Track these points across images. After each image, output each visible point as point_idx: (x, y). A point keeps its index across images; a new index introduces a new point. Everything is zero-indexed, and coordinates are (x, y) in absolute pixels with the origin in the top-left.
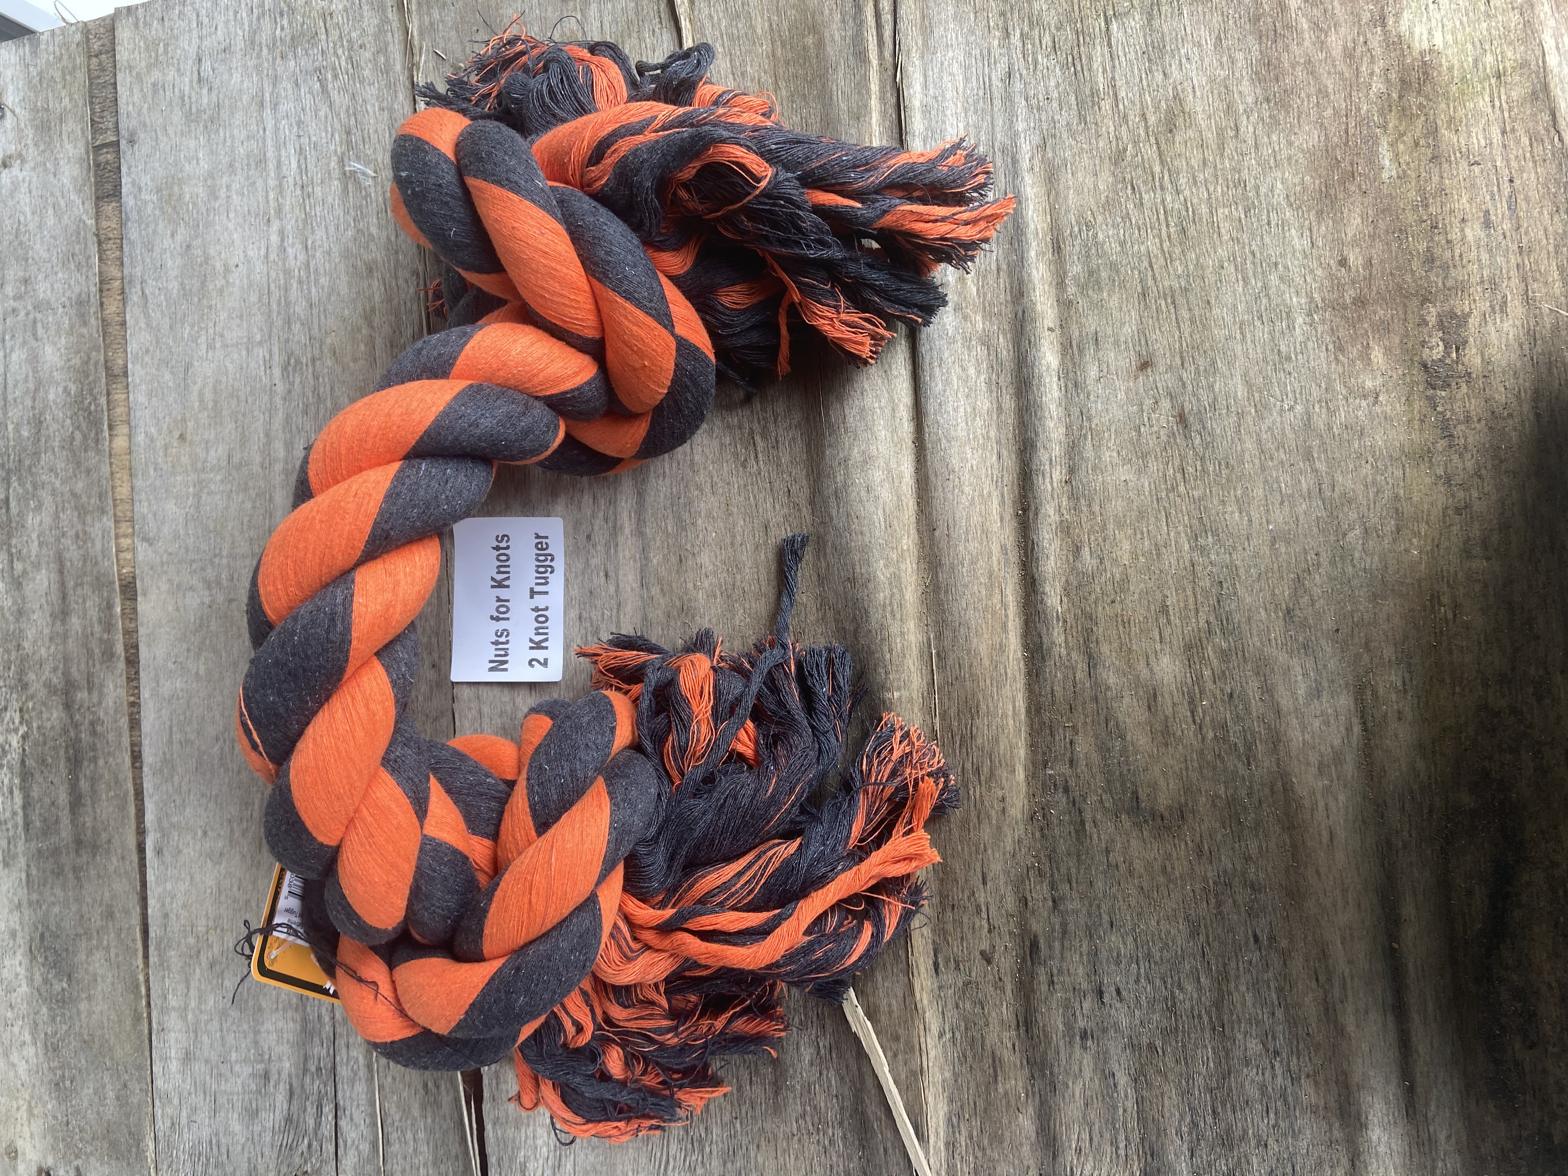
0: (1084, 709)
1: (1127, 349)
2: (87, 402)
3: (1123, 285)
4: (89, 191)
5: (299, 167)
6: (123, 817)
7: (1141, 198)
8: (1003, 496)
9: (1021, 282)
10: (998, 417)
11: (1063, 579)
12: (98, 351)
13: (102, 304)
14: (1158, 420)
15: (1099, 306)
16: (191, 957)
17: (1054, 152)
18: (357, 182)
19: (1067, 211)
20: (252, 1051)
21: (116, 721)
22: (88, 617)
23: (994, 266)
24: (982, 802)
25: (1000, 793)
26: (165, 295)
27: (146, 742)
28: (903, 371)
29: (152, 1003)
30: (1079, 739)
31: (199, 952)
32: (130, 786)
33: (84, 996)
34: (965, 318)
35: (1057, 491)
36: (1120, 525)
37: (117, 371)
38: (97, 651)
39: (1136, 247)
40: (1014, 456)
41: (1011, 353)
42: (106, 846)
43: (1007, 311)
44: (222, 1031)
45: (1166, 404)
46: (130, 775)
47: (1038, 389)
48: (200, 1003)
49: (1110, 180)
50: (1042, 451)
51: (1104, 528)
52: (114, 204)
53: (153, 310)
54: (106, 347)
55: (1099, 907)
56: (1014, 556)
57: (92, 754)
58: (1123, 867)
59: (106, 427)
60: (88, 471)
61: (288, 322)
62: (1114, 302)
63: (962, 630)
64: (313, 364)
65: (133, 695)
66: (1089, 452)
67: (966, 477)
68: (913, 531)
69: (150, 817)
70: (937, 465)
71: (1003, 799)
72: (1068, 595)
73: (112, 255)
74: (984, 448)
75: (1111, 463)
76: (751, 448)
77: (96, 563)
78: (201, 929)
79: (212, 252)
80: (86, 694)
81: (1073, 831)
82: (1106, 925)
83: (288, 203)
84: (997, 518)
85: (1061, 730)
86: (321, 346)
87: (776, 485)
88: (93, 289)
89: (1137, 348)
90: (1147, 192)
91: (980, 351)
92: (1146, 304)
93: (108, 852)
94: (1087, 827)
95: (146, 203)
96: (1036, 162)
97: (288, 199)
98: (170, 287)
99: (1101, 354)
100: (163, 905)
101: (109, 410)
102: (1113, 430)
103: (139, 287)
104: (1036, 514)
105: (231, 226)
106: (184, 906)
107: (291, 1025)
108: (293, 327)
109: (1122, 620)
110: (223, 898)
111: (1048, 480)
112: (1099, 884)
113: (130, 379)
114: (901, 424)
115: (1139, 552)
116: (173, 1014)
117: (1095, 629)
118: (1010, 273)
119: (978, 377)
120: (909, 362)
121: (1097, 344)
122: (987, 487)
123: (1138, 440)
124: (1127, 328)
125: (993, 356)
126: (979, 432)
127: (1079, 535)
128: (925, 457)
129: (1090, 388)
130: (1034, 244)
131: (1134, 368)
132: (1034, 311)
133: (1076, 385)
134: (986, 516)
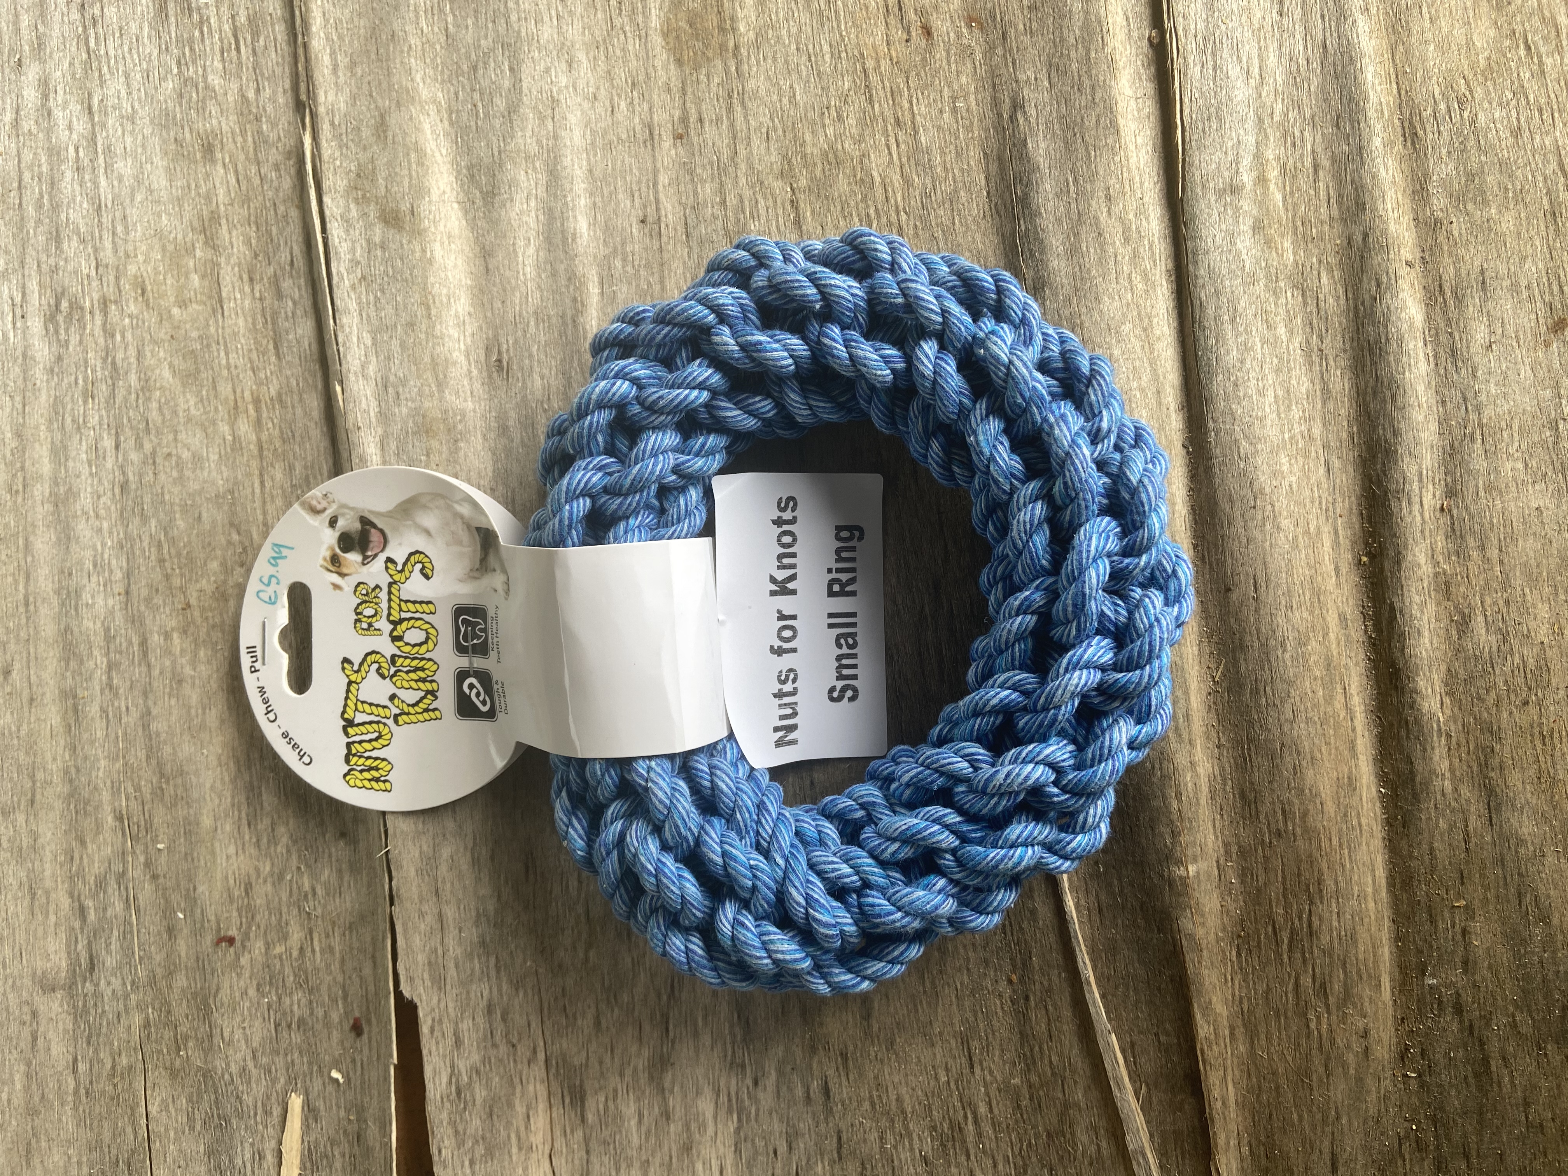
0: (1482, 876)
1: (1532, 299)
3: (1520, 198)
7: (1541, 63)
8: (1336, 532)
9: (1359, 188)
10: (1324, 403)
11: (1443, 668)
15: (1487, 228)
19: (1427, 77)
23: (1308, 161)
24: (1333, 1041)
25: (1360, 1024)
28: (1166, 329)
30: (1476, 925)
34: (1269, 243)
35: (1430, 526)
36: (1533, 580)
39: (1538, 139)
40: (1351, 469)
41: (1342, 301)
43: (1334, 236)
47: (1398, 361)
49: (1492, 33)
50: (1407, 459)
51: (1506, 584)
56: (1357, 632)
61: (56, 238)
62: (1507, 224)
63: (1286, 754)
64: (105, 311)
66: (1479, 463)
67: (1283, 503)
70: (1232, 484)
71: (1365, 1034)
72: (1449, 693)
74: (1306, 456)
75: (1514, 479)
81: (1470, 1075)
83: (56, 33)
84: (1331, 568)
85: (1447, 914)
86: (117, 278)
89: (1547, 298)
90: (1550, 54)
91: (1291, 298)
92: (1557, 229)
94: (1494, 1068)
99: (1490, 305)
102: (1515, 427)
104: (1399, 563)
108: (65, 246)
109: (1541, 733)
112: (1513, 1158)
114: (1168, 416)
117: (1497, 747)
118: (1338, 176)
119: (1290, 340)
120: (1174, 314)
121: (1484, 290)
122: (1315, 520)
123: (1556, 443)
124: (1529, 264)
125: (1312, 308)
126: (1297, 430)
127: (1465, 597)
128: (1209, 470)
129: (1477, 359)
130: (1379, 126)
131: (1543, 329)
132: (1385, 233)
133: (1453, 353)
134: (1315, 565)
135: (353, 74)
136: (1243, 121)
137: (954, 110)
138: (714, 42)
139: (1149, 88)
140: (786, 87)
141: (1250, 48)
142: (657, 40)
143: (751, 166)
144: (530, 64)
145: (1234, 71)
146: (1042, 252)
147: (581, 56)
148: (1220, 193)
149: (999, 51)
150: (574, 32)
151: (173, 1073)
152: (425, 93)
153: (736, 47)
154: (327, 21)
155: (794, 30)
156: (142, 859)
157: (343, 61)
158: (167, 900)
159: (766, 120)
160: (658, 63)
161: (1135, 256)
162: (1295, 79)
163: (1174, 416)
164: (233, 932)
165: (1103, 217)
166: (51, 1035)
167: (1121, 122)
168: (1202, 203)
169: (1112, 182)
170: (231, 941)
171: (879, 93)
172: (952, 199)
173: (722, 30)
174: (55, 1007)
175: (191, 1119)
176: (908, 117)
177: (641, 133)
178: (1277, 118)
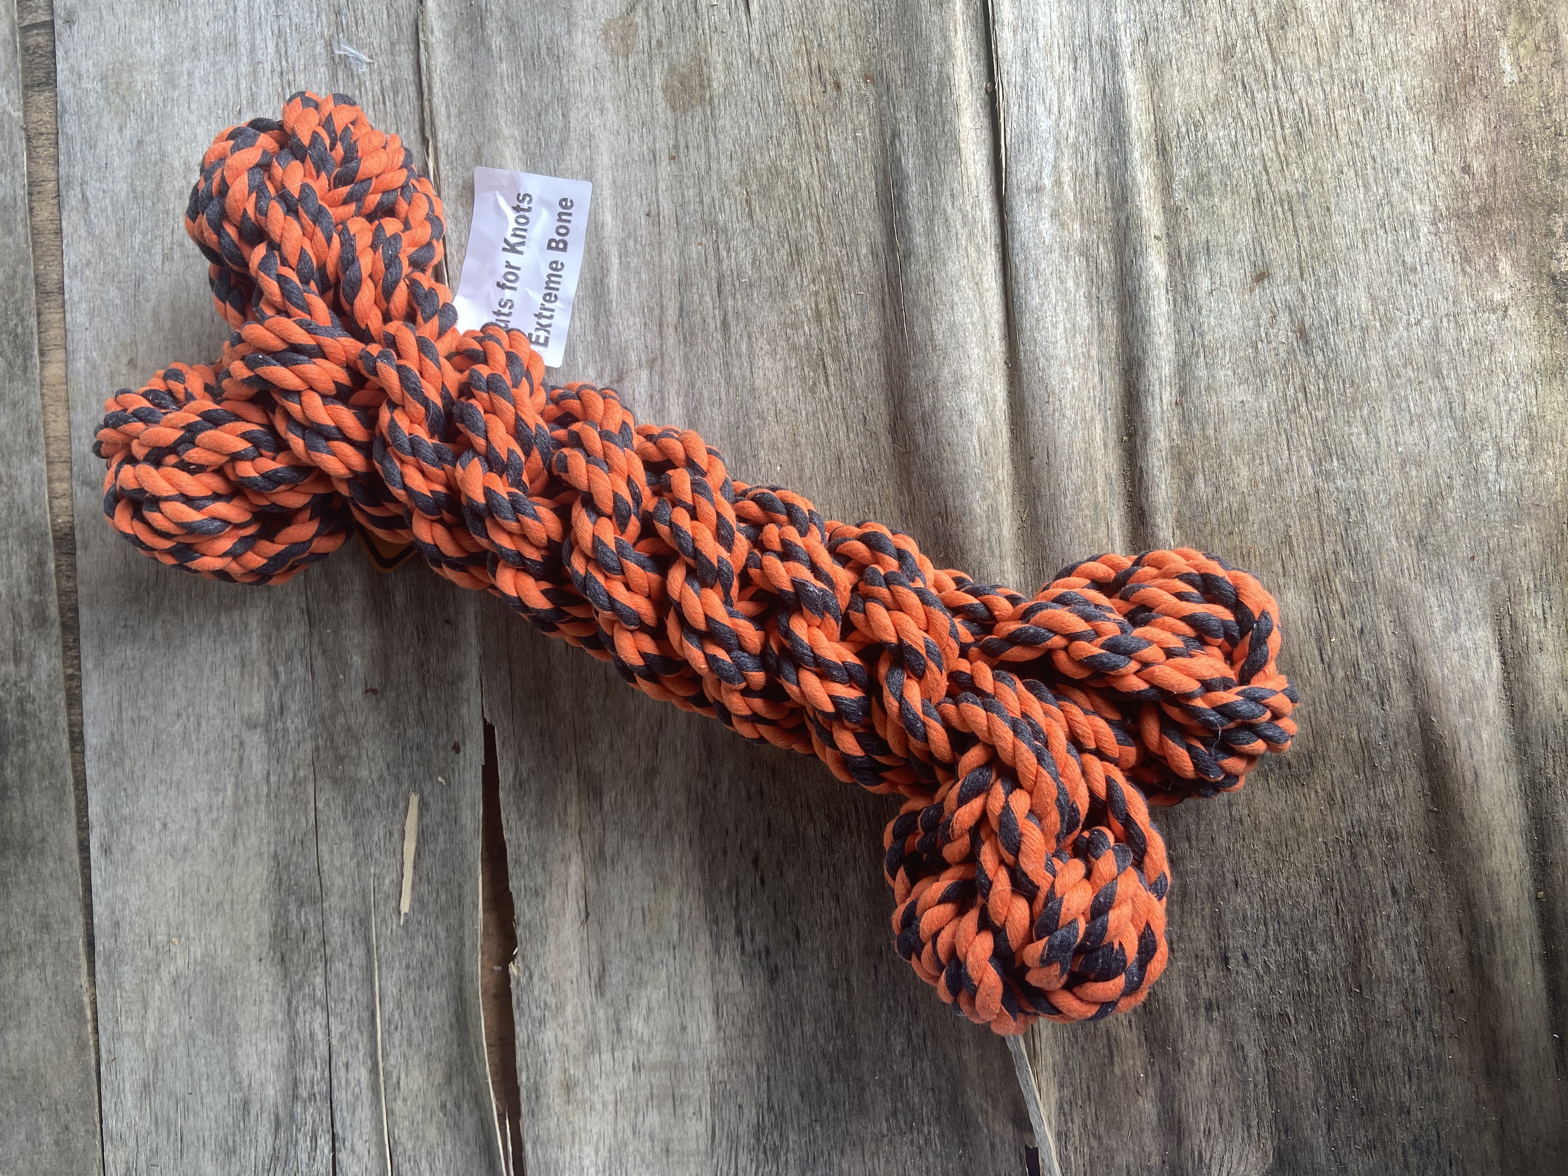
1: (1241, 259)
2: (12, 324)
3: (1235, 191)
4: (15, 78)
5: (278, 51)
6: (61, 810)
7: (1253, 97)
8: (1106, 420)
9: (1124, 187)
10: (1100, 334)
11: (1175, 510)
12: (27, 263)
13: (31, 210)
14: (1276, 336)
15: (1211, 212)
16: (148, 972)
17: (1157, 46)
18: (348, 67)
19: (1174, 110)
20: (228, 1078)
21: (50, 698)
22: (15, 576)
23: (1092, 170)
26: (112, 198)
27: (88, 721)
28: (993, 284)
29: (100, 1027)
31: (159, 966)
32: (69, 773)
33: (12, 1024)
34: (1063, 225)
35: (1168, 414)
36: (1238, 451)
37: (50, 286)
38: (25, 615)
39: (1249, 149)
40: (1117, 378)
41: (1113, 264)
42: (39, 846)
43: (1108, 219)
44: (188, 1056)
45: (1284, 318)
46: (69, 761)
47: (1146, 303)
48: (160, 1027)
49: (1219, 77)
50: (1151, 369)
51: (1219, 452)
52: (47, 94)
53: (96, 216)
54: (37, 259)
55: (1222, 866)
56: (1118, 487)
57: (20, 737)
58: (1247, 821)
59: (36, 352)
60: (14, 405)
62: (1226, 208)
65: (72, 666)
66: (1202, 372)
67: (1067, 399)
68: (1007, 461)
69: (94, 809)
70: (1035, 387)
72: (1180, 527)
73: (45, 151)
74: (1086, 369)
75: (1226, 382)
76: (821, 371)
77: (24, 512)
78: (161, 938)
79: (169, 148)
80: (12, 667)
82: (1231, 885)
83: (264, 92)
84: (1101, 444)
87: (850, 412)
88: (20, 192)
89: (1253, 258)
90: (1261, 91)
91: (1079, 262)
92: (1261, 211)
93: (42, 852)
95: (87, 92)
96: (1138, 57)
97: (264, 87)
98: (117, 189)
99: (1212, 265)
100: (113, 912)
101: (40, 333)
102: (1227, 346)
103: (78, 189)
104: (1146, 439)
105: (193, 119)
106: (139, 912)
107: (276, 1045)
110: (188, 901)
111: (1157, 402)
112: (1222, 841)
113: (67, 296)
114: (993, 342)
115: (1258, 479)
116: (127, 1041)
118: (1111, 179)
119: (1077, 290)
120: (1000, 275)
121: (1208, 254)
122: (1090, 410)
123: (1255, 358)
124: (1240, 236)
125: (1092, 268)
126: (1079, 350)
127: (1191, 462)
128: (1020, 378)
129: (1201, 302)
130: (1138, 145)
131: (1249, 280)
132: (1139, 217)
133: (1186, 298)
134: (1089, 442)
135: (460, 120)
136: (1045, 143)
137: (855, 138)
138: (697, 95)
139: (984, 121)
140: (743, 124)
141: (1052, 94)
142: (659, 94)
143: (720, 177)
144: (574, 110)
145: (1040, 109)
146: (910, 232)
147: (609, 105)
148: (1029, 192)
149: (885, 98)
150: (605, 90)
151: (335, 781)
152: (506, 132)
153: (711, 98)
154: (443, 84)
155: (749, 86)
156: (317, 639)
157: (453, 111)
158: (333, 667)
159: (729, 146)
160: (660, 109)
161: (971, 234)
162: (1084, 114)
163: (998, 343)
164: (376, 686)
165: (949, 209)
166: (253, 758)
167: (963, 145)
168: (1018, 198)
169: (955, 185)
170: (374, 691)
171: (805, 127)
172: (853, 197)
173: (702, 87)
174: (256, 738)
175: (344, 811)
176: (824, 143)
177: (648, 156)
178: (1070, 141)
